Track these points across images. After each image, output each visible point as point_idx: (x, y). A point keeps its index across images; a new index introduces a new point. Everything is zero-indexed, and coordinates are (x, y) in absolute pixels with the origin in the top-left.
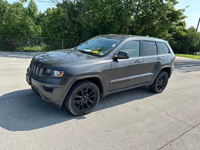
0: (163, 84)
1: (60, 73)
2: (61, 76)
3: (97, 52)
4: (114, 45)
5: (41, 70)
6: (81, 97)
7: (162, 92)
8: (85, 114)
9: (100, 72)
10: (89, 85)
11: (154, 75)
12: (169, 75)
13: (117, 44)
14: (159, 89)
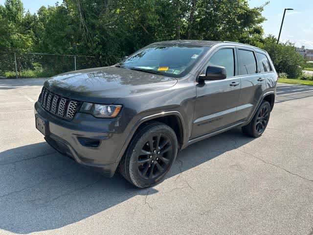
0: (263, 122)
1: (113, 109)
2: (115, 114)
3: (165, 69)
4: (196, 57)
5: (72, 106)
6: (148, 153)
7: (260, 135)
8: (155, 183)
9: (179, 103)
10: (162, 129)
11: (253, 108)
12: (271, 106)
13: (200, 54)
14: (258, 131)
